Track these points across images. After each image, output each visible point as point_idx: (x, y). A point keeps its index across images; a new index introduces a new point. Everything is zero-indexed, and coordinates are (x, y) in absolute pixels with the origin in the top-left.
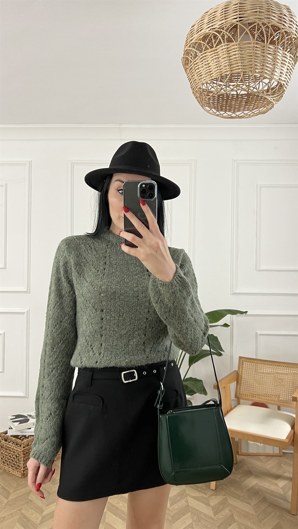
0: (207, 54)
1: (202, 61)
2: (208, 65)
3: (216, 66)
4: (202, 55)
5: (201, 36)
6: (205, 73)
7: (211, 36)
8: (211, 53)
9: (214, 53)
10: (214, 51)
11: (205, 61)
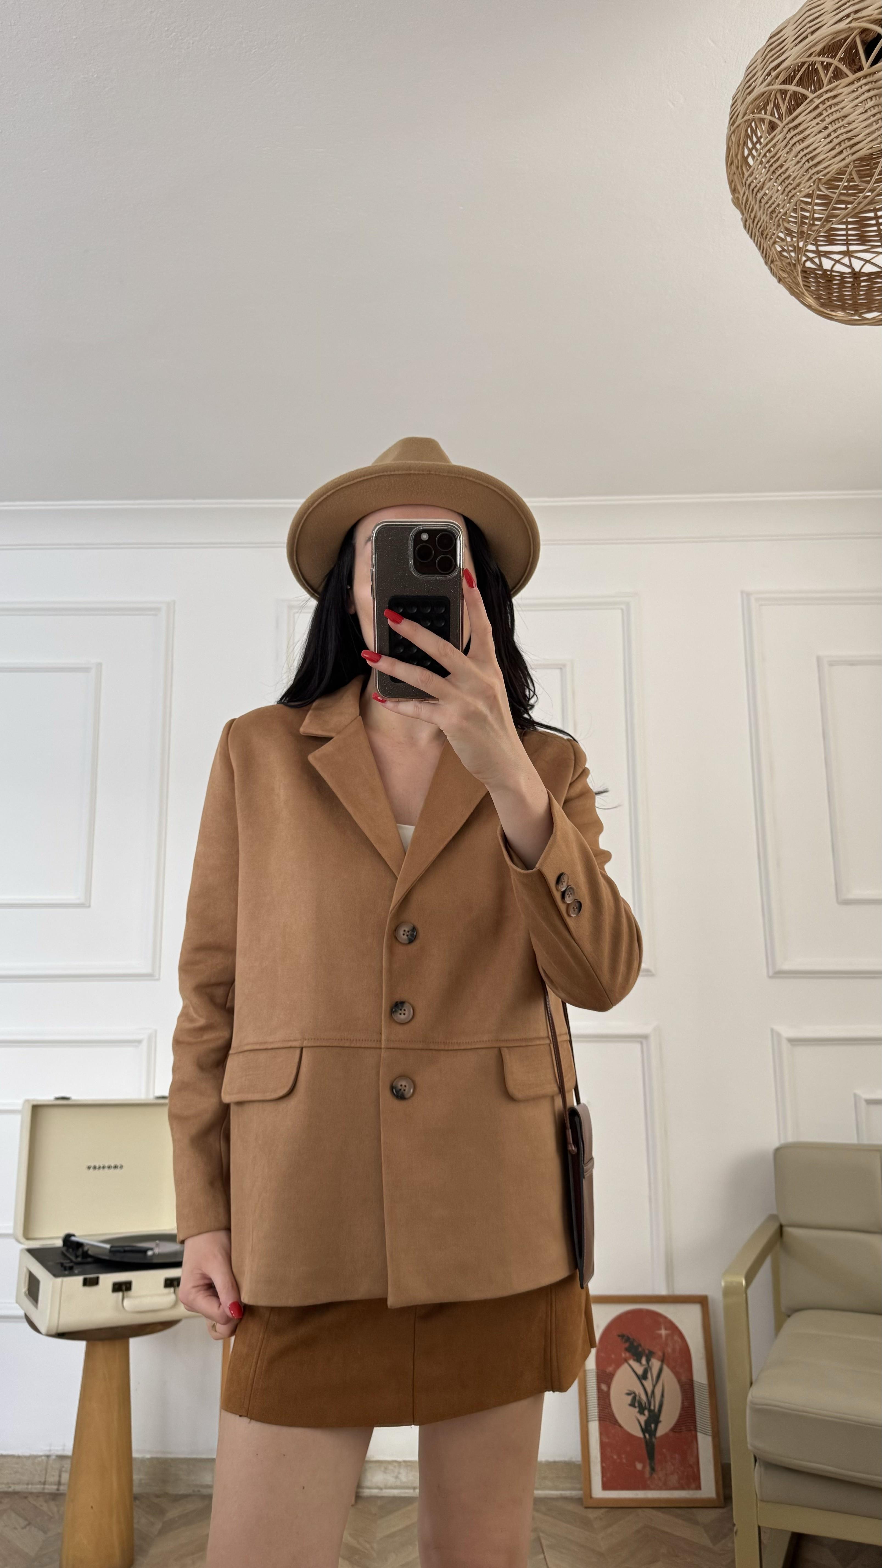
0: (840, 91)
1: (820, 114)
2: (842, 120)
3: (872, 119)
4: (819, 97)
5: (814, 45)
6: (831, 145)
7: (854, 37)
8: (857, 85)
9: (866, 84)
10: (865, 77)
11: (830, 111)
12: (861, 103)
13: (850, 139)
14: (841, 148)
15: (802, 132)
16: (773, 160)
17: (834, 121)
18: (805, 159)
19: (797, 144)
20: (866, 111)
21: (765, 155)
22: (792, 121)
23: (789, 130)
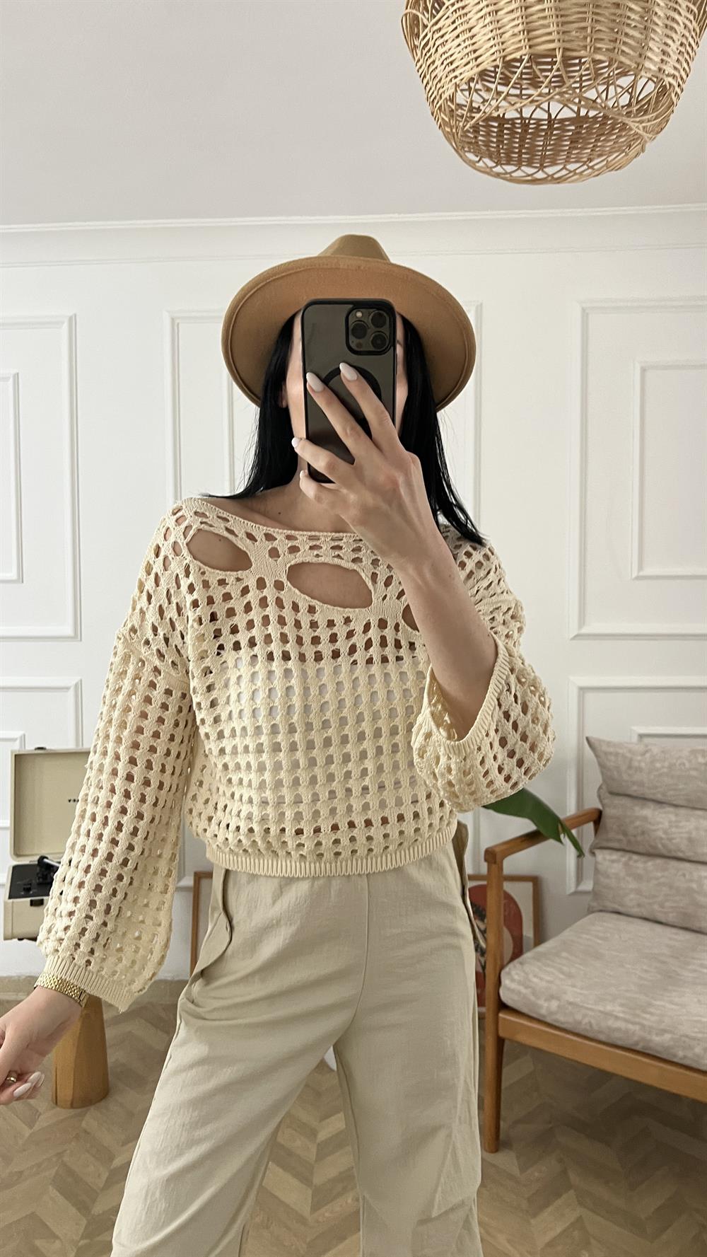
2: (470, 32)
6: (462, 54)
12: (482, 17)
13: (475, 51)
14: (469, 59)
15: (442, 36)
16: (428, 55)
17: (463, 31)
18: (445, 63)
19: (440, 47)
20: (485, 26)
21: (423, 48)
22: (436, 23)
23: (434, 32)
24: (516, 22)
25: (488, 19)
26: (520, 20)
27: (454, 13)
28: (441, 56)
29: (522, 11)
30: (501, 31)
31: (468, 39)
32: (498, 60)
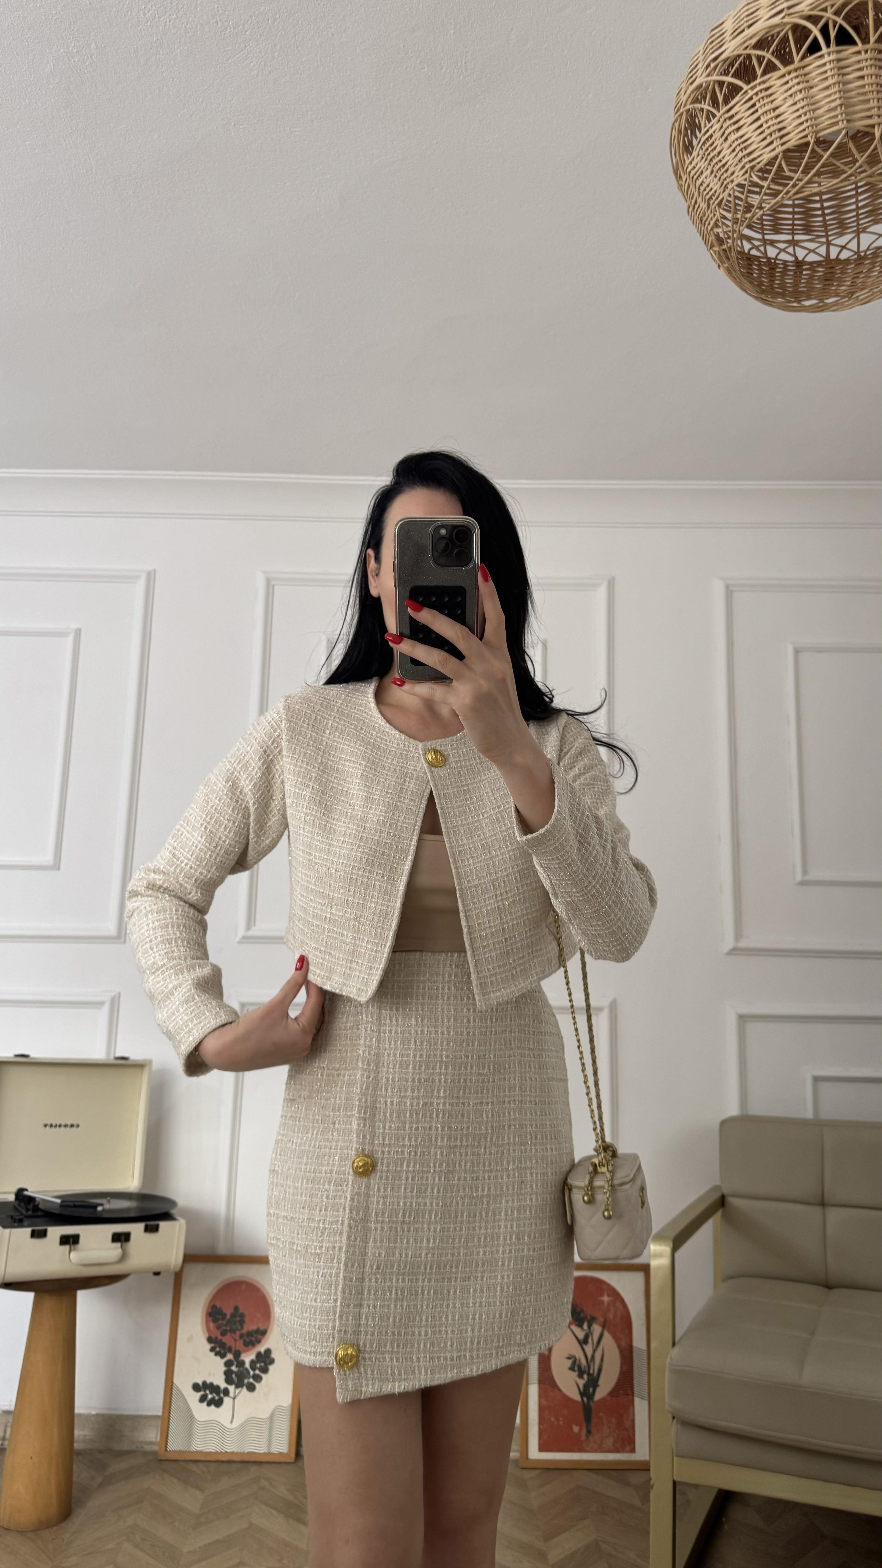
12: (791, 96)
13: (780, 130)
14: (772, 139)
15: (737, 122)
16: (710, 149)
17: (766, 112)
18: (738, 148)
19: (732, 134)
21: (704, 143)
22: (728, 111)
23: (725, 120)
24: (833, 97)
25: (799, 96)
26: (837, 95)
27: (754, 97)
28: (731, 146)
29: (839, 86)
30: (814, 107)
31: (772, 119)
32: (809, 137)
